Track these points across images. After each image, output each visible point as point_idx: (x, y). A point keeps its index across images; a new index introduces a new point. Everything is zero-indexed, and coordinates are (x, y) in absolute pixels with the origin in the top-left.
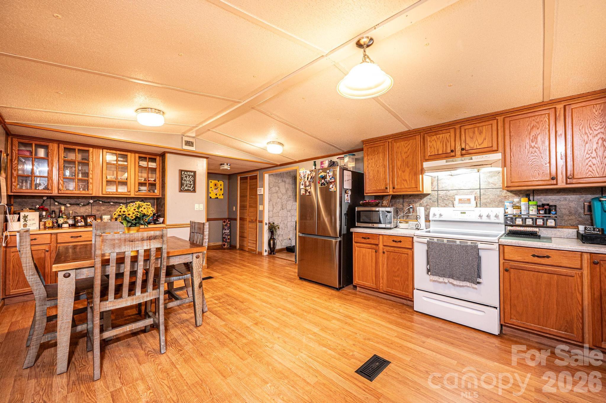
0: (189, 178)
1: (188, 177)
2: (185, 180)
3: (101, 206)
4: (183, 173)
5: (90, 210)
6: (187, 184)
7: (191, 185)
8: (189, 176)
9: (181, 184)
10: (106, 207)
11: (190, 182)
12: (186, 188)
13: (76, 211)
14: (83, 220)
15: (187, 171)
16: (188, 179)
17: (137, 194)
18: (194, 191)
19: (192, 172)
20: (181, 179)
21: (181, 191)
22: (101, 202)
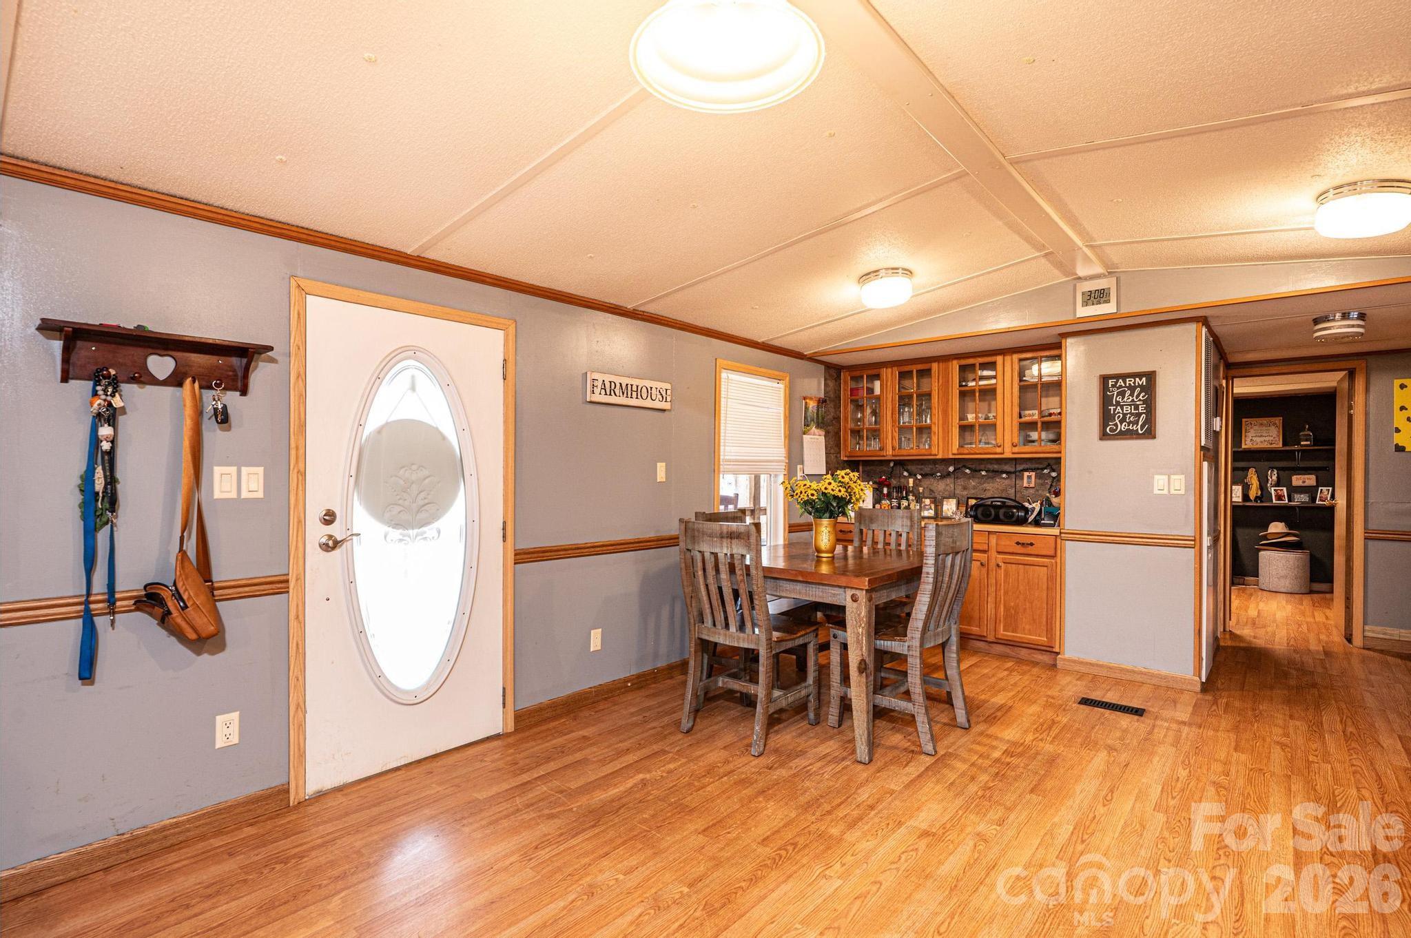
0: (1132, 395)
1: (1128, 392)
2: (1118, 403)
3: (969, 478)
4: (1111, 382)
5: (952, 486)
6: (1125, 415)
7: (1139, 415)
8: (1132, 389)
9: (1106, 417)
10: (977, 480)
11: (1137, 407)
12: (1123, 427)
13: (932, 488)
14: (933, 506)
15: (1124, 377)
16: (1128, 398)
17: (1016, 450)
18: (1150, 434)
19: (1139, 375)
20: (1106, 401)
21: (1104, 436)
22: (967, 471)
